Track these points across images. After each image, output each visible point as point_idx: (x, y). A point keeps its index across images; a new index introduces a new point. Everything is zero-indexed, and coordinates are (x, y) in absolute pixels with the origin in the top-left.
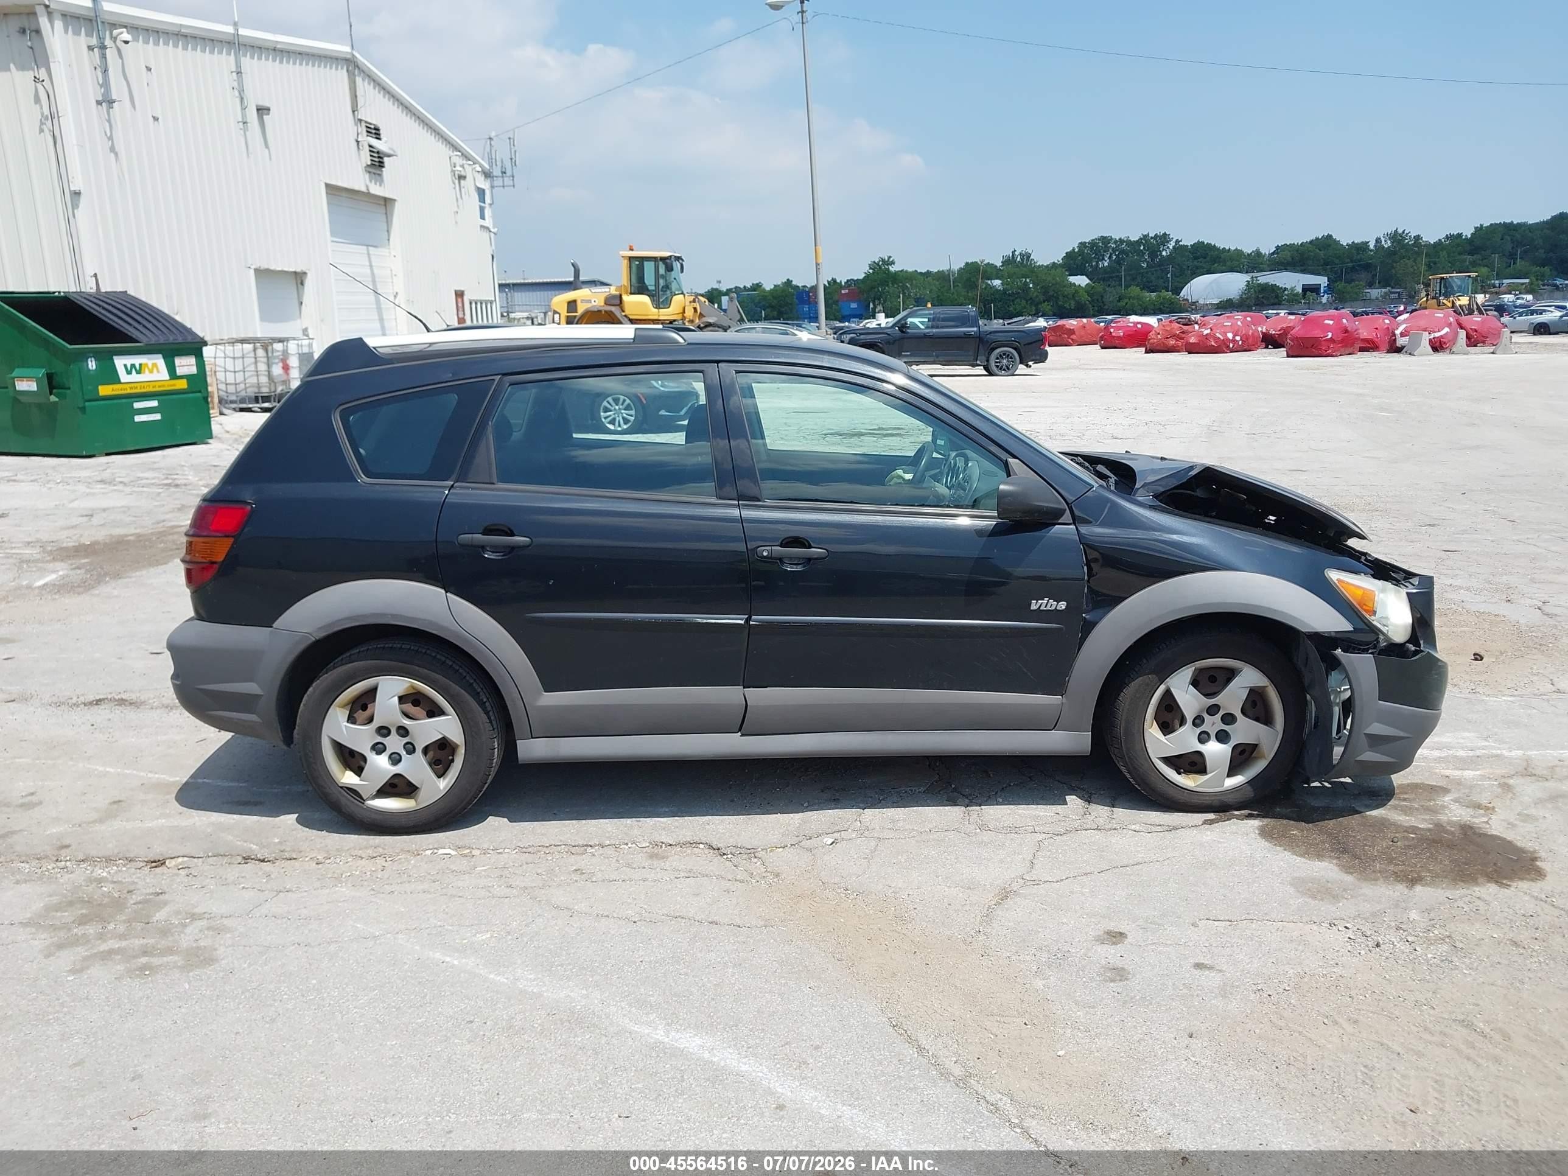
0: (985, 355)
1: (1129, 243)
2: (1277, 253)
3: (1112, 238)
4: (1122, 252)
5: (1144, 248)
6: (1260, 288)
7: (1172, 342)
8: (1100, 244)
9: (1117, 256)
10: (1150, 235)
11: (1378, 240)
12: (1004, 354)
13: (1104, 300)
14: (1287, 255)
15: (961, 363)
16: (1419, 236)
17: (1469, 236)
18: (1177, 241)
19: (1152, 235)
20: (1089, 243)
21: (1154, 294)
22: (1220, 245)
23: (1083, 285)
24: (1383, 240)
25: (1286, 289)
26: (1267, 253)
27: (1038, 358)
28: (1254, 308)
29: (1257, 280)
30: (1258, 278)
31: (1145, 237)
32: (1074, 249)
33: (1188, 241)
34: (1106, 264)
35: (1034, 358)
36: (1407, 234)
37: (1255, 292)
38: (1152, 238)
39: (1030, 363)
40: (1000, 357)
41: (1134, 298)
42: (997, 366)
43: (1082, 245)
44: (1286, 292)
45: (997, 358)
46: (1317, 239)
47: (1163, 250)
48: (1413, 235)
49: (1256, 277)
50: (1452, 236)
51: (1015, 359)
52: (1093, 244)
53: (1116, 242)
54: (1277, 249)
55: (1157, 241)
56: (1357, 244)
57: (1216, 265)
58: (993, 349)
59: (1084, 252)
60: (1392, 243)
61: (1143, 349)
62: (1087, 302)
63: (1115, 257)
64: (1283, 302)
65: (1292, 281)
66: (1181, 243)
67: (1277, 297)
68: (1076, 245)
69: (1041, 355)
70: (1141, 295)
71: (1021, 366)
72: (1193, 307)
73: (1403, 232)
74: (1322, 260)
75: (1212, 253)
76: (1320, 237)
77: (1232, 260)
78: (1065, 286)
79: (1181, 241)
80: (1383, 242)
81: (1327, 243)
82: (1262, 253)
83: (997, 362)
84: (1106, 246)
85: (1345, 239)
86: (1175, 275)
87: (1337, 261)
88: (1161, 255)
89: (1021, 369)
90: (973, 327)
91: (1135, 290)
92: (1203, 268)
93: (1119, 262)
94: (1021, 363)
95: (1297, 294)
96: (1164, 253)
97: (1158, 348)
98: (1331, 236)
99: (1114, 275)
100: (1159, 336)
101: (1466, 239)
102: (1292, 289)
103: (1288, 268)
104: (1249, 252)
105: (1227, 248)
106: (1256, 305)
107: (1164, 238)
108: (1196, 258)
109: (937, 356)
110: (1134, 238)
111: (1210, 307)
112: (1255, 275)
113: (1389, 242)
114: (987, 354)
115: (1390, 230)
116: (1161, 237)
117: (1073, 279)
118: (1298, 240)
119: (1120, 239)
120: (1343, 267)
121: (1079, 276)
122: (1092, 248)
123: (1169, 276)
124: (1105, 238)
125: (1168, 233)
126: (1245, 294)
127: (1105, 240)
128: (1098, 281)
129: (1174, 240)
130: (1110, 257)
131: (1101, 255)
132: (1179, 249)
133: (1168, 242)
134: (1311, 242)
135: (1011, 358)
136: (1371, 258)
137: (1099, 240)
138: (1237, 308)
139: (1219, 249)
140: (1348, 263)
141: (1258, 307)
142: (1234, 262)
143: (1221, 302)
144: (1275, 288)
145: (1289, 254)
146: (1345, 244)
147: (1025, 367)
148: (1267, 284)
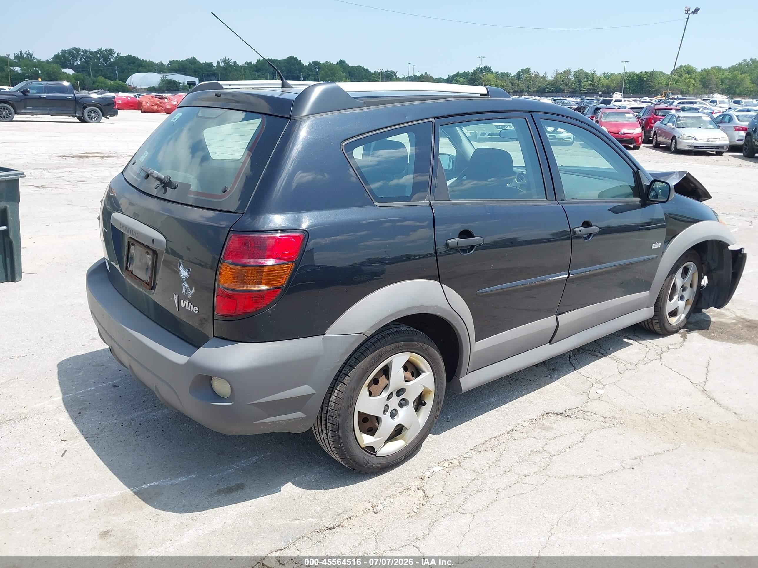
0: (80, 111)
1: (91, 53)
2: (170, 64)
3: (80, 49)
4: (87, 57)
5: (100, 56)
6: (168, 82)
7: (156, 108)
8: (74, 52)
9: (85, 59)
10: (103, 49)
11: (218, 62)
12: (93, 111)
13: (85, 83)
14: (176, 66)
15: (66, 114)
16: (235, 62)
17: (255, 63)
18: (118, 54)
19: (104, 49)
20: (67, 51)
21: (112, 82)
22: (141, 57)
23: (71, 74)
24: (220, 62)
25: (180, 83)
26: (166, 64)
27: (113, 113)
28: (166, 92)
29: (166, 78)
30: (166, 77)
31: (100, 50)
32: (58, 54)
33: (124, 54)
34: (79, 63)
35: (110, 113)
36: (230, 60)
37: (166, 84)
38: (104, 51)
39: (108, 116)
40: (90, 112)
41: (101, 83)
42: (89, 118)
43: (63, 51)
44: (181, 84)
45: (88, 113)
46: (189, 59)
47: (111, 58)
48: (233, 61)
49: (165, 76)
50: (248, 63)
51: (99, 113)
52: (70, 51)
53: (83, 51)
54: (170, 62)
55: (107, 53)
56: (208, 63)
57: (141, 68)
58: (85, 108)
59: (65, 55)
60: (225, 64)
61: (140, 111)
62: (75, 84)
63: (83, 60)
64: (180, 89)
65: (182, 79)
66: (120, 55)
67: (177, 87)
68: (60, 51)
69: (114, 112)
70: (105, 81)
71: (103, 118)
72: (135, 89)
73: (229, 59)
74: (193, 70)
75: (137, 62)
76: (190, 58)
77: (149, 66)
78: (60, 74)
79: (120, 54)
80: (220, 63)
81: (193, 61)
82: (163, 64)
83: (88, 115)
84: (77, 53)
85: (202, 60)
86: (119, 72)
87: (200, 71)
88: (110, 60)
89: (103, 119)
90: (71, 94)
91: (101, 79)
92: (134, 69)
93: (87, 62)
94: (103, 116)
95: (185, 86)
96: (112, 60)
97: (148, 111)
98: (195, 58)
99: (84, 69)
100: (148, 104)
101: (254, 65)
102: (184, 83)
103: (178, 72)
104: (157, 63)
105: (145, 60)
106: (167, 90)
107: (111, 52)
108: (129, 64)
109: (50, 110)
110: (94, 50)
111: (143, 90)
112: (165, 74)
113: (223, 63)
114: (81, 110)
115: (223, 58)
116: (109, 51)
117: (64, 70)
118: (180, 59)
119: (85, 50)
120: (203, 74)
121: (67, 69)
122: (69, 54)
123: (116, 72)
124: (76, 48)
125: (112, 49)
126: (161, 84)
127: (77, 50)
128: (79, 72)
129: (116, 53)
130: (81, 60)
131: (75, 58)
132: (120, 58)
133: (113, 54)
134: (187, 60)
135: (97, 113)
136: (215, 70)
137: (73, 49)
138: (157, 91)
139: (140, 60)
140: (205, 72)
141: (168, 91)
142: (150, 67)
143: (149, 88)
144: (176, 83)
145: (177, 65)
146: (202, 63)
147: (105, 118)
148: (171, 80)
